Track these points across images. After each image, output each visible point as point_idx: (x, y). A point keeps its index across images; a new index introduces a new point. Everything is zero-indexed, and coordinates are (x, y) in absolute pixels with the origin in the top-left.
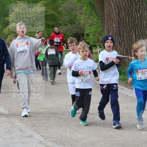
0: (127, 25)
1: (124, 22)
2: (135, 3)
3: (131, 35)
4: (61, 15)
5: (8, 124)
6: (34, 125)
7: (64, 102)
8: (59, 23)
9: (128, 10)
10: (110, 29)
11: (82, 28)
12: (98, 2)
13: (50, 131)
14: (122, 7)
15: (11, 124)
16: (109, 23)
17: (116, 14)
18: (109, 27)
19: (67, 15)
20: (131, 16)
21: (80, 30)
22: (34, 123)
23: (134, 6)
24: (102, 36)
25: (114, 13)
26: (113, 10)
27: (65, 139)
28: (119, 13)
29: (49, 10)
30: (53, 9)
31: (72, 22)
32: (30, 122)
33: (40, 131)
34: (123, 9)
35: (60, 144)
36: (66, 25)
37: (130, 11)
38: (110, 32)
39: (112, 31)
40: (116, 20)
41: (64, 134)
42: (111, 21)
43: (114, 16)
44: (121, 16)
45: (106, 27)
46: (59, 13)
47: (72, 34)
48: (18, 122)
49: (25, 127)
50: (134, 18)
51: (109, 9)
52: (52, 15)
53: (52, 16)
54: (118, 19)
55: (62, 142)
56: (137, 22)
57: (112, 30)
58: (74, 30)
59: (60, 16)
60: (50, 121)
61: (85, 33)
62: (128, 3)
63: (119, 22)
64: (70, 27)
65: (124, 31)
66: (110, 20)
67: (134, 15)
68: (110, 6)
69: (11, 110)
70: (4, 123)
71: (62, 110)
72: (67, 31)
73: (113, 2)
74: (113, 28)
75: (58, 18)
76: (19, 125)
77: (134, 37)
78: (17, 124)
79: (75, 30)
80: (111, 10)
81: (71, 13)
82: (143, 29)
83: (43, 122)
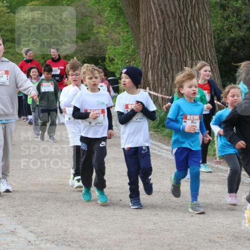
0: (177, 43)
1: (173, 38)
2: (192, 6)
3: (185, 60)
6: (20, 213)
9: (180, 18)
10: (148, 49)
11: (101, 47)
12: (129, 4)
13: (46, 223)
14: (169, 12)
16: (148, 39)
17: (160, 25)
18: (148, 46)
20: (184, 27)
21: (98, 51)
22: (19, 209)
23: (190, 11)
24: (135, 61)
25: (157, 22)
26: (154, 18)
27: (72, 237)
28: (164, 23)
31: (84, 38)
32: (11, 209)
33: (29, 223)
34: (170, 15)
35: (64, 246)
37: (183, 19)
38: (149, 54)
39: (152, 53)
40: (159, 35)
41: (70, 229)
42: (151, 36)
43: (155, 28)
44: (167, 28)
45: (142, 45)
47: (84, 58)
49: (3, 217)
50: (190, 31)
51: (148, 16)
54: (162, 33)
55: (67, 242)
56: (194, 39)
57: (152, 51)
60: (46, 207)
61: (107, 56)
62: (179, 5)
63: (164, 38)
64: (81, 46)
65: (173, 54)
66: (149, 35)
67: (189, 27)
68: (150, 10)
71: (67, 188)
73: (154, 4)
74: (155, 48)
77: (189, 63)
79: (90, 50)
80: (150, 16)
81: (83, 21)
82: (205, 50)
83: (35, 209)
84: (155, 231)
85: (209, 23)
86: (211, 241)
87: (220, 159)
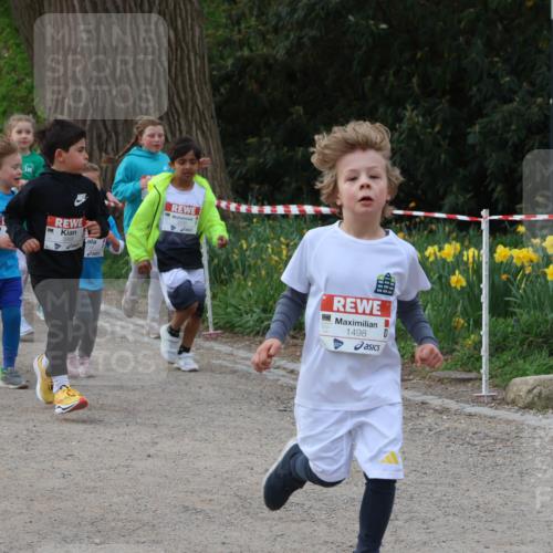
82: (189, 89)
84: (65, 492)
85: (197, 30)
86: (186, 509)
87: (216, 329)
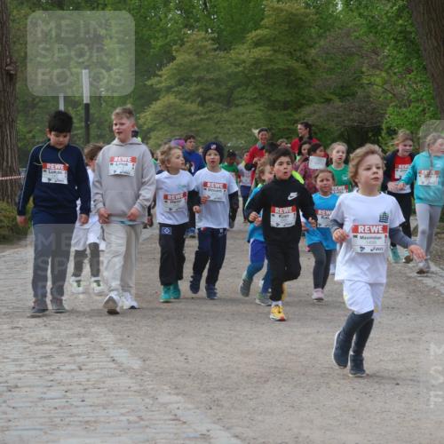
4: (313, 70)
5: (139, 399)
6: (217, 403)
7: (308, 334)
8: (305, 94)
11: (374, 109)
12: (431, 32)
13: (263, 422)
15: (147, 400)
19: (331, 70)
21: (368, 116)
22: (217, 396)
29: (280, 57)
30: (290, 54)
31: (345, 92)
32: (203, 395)
33: (234, 421)
36: (328, 101)
41: (305, 433)
46: (308, 66)
47: (343, 129)
48: (169, 393)
49: (189, 409)
52: (288, 72)
53: (286, 75)
58: (351, 117)
59: (312, 73)
60: (263, 393)
61: (384, 126)
64: (338, 108)
69: (149, 355)
70: (128, 395)
71: (302, 359)
72: (328, 120)
75: (303, 81)
76: (171, 403)
78: (164, 398)
79: (354, 115)
81: (345, 63)
83: (244, 396)
